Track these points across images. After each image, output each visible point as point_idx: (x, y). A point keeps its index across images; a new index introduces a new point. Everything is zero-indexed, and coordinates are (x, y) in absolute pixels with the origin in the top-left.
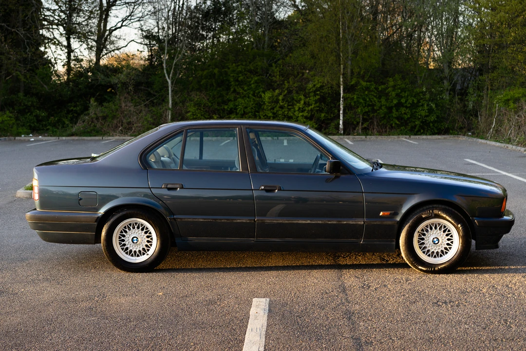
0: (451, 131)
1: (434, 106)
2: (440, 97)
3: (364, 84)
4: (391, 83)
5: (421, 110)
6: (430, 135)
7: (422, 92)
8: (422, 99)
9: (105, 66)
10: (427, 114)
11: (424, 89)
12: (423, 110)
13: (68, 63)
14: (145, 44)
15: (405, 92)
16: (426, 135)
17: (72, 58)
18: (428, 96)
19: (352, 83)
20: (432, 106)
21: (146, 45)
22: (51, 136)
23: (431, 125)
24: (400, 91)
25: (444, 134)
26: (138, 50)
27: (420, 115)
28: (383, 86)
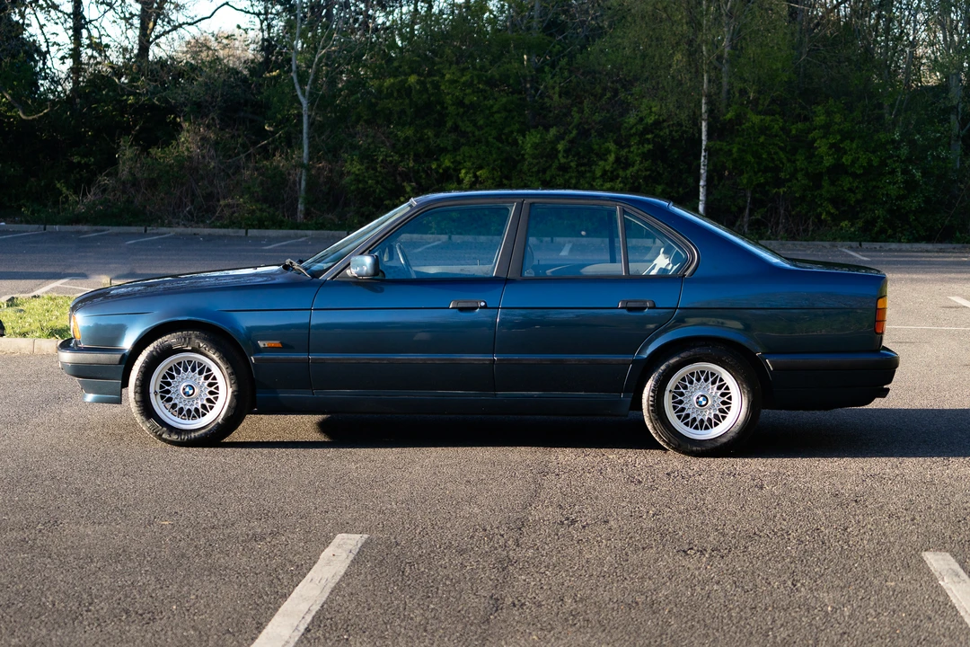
0: (958, 234)
1: (918, 175)
2: (932, 154)
3: (756, 119)
4: (820, 119)
5: (890, 183)
6: (909, 241)
7: (893, 141)
8: (891, 156)
9: (161, 63)
10: (902, 193)
11: (897, 136)
12: (894, 184)
13: (75, 54)
14: (254, 13)
15: (852, 140)
16: (900, 241)
17: (85, 41)
18: (904, 151)
19: (729, 116)
20: (914, 175)
21: (258, 14)
22: (28, 222)
23: (912, 218)
24: (839, 137)
25: (941, 241)
26: (239, 27)
27: (887, 194)
28: (800, 125)
